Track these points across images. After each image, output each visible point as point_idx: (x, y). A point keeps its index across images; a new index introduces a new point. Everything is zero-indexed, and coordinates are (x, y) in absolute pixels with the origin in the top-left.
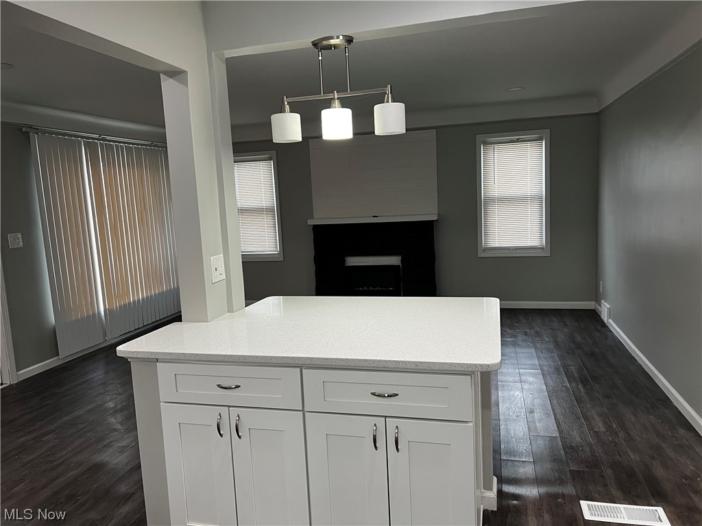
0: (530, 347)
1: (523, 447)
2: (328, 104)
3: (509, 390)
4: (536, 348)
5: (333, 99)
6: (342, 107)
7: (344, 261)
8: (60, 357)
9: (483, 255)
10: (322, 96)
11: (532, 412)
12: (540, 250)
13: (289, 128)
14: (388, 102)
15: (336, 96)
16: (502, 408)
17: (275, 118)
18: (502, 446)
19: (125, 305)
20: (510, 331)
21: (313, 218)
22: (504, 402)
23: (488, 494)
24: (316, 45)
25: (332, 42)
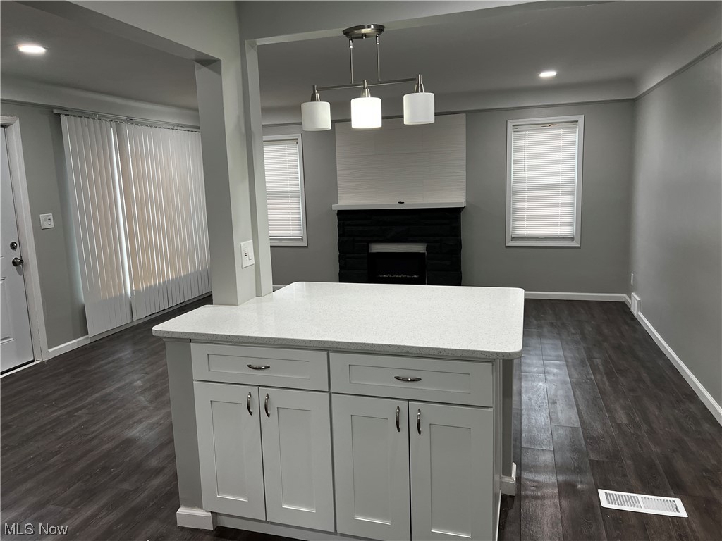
0: (556, 339)
1: (544, 436)
2: (357, 93)
3: (532, 380)
4: (561, 339)
5: (364, 88)
6: (372, 96)
7: (369, 247)
9: (511, 244)
10: (354, 86)
11: (554, 403)
12: (570, 240)
13: (318, 115)
14: (417, 92)
16: (525, 397)
17: (306, 106)
18: (523, 435)
20: (535, 322)
21: (338, 203)
22: (526, 392)
23: (506, 479)
24: (347, 33)
25: (363, 31)
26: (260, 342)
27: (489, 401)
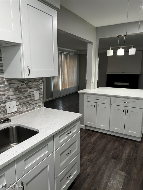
7: (114, 83)
8: (54, 98)
10: (118, 47)
13: (110, 53)
14: (132, 48)
15: (121, 47)
17: (108, 51)
19: (65, 89)
21: (107, 72)
24: (118, 36)
25: (122, 36)
26: (98, 94)
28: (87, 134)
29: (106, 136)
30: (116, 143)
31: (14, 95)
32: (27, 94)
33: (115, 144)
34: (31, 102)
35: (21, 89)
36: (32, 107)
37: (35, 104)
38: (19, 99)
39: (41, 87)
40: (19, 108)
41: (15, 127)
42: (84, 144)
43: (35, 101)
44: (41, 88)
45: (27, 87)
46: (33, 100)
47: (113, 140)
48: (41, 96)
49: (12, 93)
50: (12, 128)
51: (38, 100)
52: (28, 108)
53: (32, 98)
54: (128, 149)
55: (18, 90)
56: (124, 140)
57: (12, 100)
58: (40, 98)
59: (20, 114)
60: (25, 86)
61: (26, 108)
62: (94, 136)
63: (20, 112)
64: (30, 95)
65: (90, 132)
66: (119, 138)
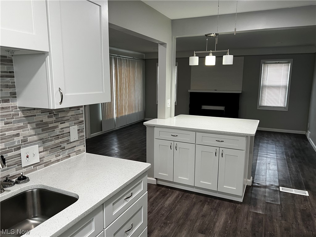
0: (274, 145)
1: (263, 172)
2: (208, 54)
3: (262, 157)
4: (276, 145)
5: (210, 53)
6: (213, 55)
7: (201, 107)
8: (103, 131)
9: (259, 109)
10: (207, 52)
11: (269, 164)
12: (284, 108)
13: (194, 61)
14: (228, 55)
15: (211, 52)
17: (191, 58)
19: (122, 116)
20: (266, 139)
21: (190, 89)
22: (259, 160)
23: (249, 180)
24: (206, 35)
25: (211, 35)
26: (176, 128)
27: (244, 148)
28: (158, 193)
29: (189, 194)
30: (206, 206)
31: (35, 135)
32: (57, 132)
33: (203, 207)
34: (65, 145)
35: (47, 123)
36: (66, 153)
37: (71, 148)
38: (43, 141)
39: (81, 119)
40: (44, 157)
41: (37, 191)
42: (154, 211)
43: (72, 142)
44: (82, 122)
45: (58, 121)
46: (68, 142)
47: (201, 201)
48: (81, 134)
49: (32, 132)
50: (32, 192)
51: (77, 141)
52: (60, 155)
53: (66, 139)
54: (224, 216)
55: (42, 127)
56: (218, 201)
57: (32, 143)
58: (79, 137)
59: (45, 166)
60: (54, 118)
61: (56, 156)
62: (170, 195)
63: (46, 163)
64: (62, 134)
65: (163, 189)
66: (209, 198)
